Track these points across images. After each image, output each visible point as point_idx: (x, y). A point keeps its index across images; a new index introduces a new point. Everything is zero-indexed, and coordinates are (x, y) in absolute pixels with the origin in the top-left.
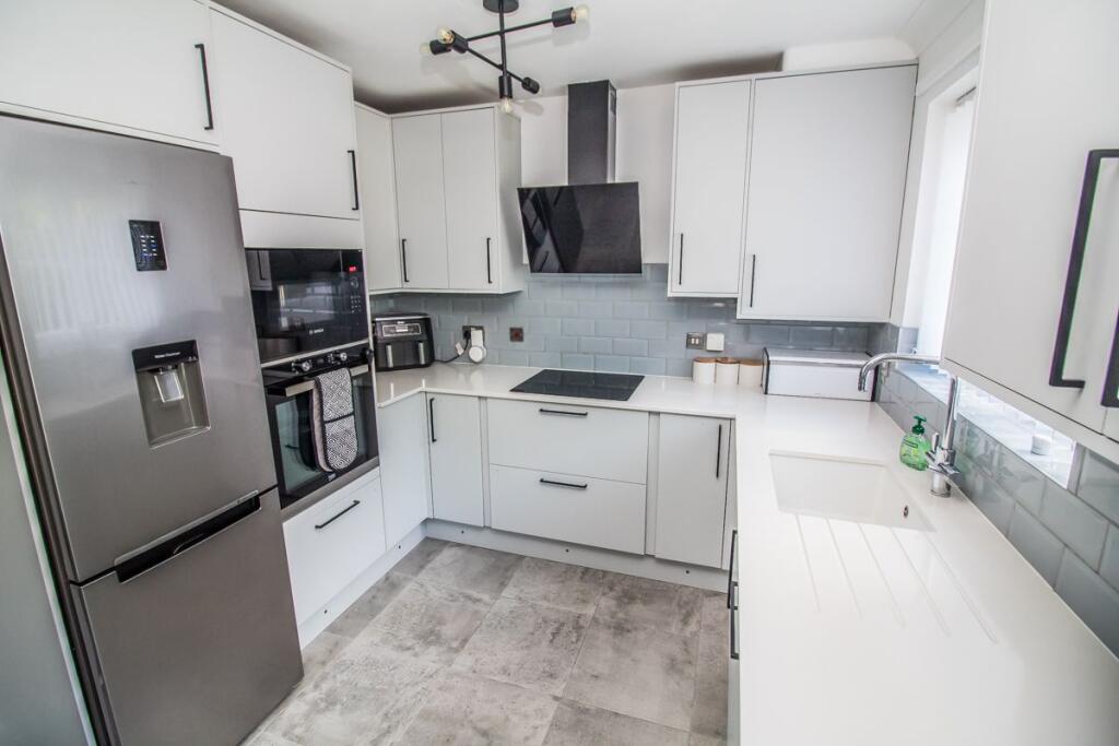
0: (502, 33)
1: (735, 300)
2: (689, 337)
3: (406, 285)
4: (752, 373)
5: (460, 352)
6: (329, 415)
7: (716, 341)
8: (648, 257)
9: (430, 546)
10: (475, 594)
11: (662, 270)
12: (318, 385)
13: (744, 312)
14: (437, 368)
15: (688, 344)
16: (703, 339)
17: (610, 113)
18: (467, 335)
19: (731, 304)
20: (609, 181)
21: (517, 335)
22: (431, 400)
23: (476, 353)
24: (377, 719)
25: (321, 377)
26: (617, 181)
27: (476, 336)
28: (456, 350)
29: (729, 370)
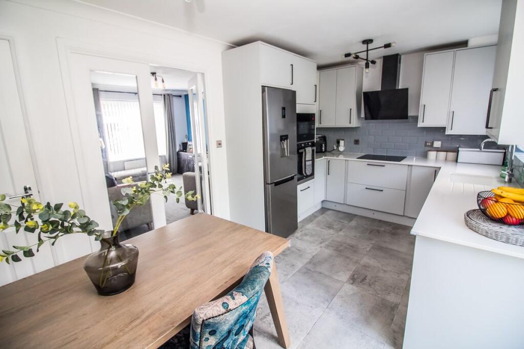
0: (367, 51)
1: (445, 128)
2: (426, 143)
3: (320, 125)
4: (451, 155)
5: (335, 148)
6: (307, 159)
7: (437, 144)
8: (411, 113)
9: (323, 210)
10: (342, 221)
11: (416, 118)
12: (305, 151)
13: (448, 132)
14: (327, 153)
15: (426, 145)
16: (432, 143)
17: (398, 64)
18: (338, 142)
19: (443, 129)
20: (397, 88)
21: (357, 142)
22: (329, 161)
23: (341, 148)
24: (320, 239)
25: (306, 148)
26: (400, 88)
27: (342, 143)
28: (334, 147)
29: (442, 155)
